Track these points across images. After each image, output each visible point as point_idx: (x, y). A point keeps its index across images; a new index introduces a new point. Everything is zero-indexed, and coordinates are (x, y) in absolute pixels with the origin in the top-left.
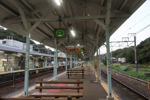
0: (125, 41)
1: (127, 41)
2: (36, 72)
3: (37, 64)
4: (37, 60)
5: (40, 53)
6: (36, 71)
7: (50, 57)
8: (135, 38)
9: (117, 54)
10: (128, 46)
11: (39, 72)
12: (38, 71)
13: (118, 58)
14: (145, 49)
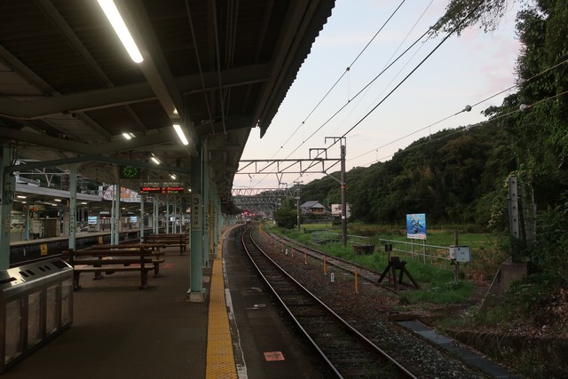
0: (316, 159)
1: (321, 160)
2: (40, 251)
3: (37, 224)
4: (36, 212)
5: (51, 187)
6: (42, 247)
7: (83, 201)
8: (343, 149)
9: (329, 189)
10: (324, 172)
11: (50, 251)
12: (45, 246)
13: (330, 204)
14: (405, 177)
